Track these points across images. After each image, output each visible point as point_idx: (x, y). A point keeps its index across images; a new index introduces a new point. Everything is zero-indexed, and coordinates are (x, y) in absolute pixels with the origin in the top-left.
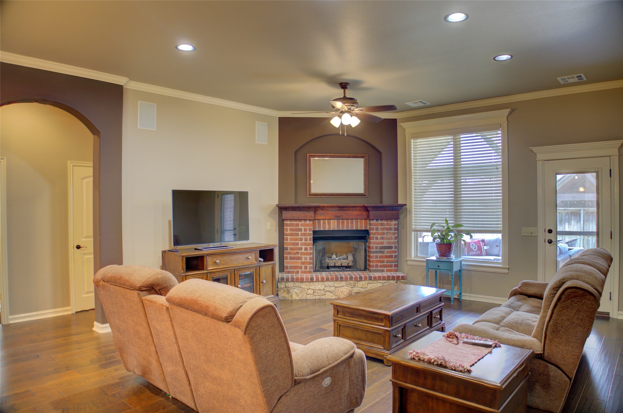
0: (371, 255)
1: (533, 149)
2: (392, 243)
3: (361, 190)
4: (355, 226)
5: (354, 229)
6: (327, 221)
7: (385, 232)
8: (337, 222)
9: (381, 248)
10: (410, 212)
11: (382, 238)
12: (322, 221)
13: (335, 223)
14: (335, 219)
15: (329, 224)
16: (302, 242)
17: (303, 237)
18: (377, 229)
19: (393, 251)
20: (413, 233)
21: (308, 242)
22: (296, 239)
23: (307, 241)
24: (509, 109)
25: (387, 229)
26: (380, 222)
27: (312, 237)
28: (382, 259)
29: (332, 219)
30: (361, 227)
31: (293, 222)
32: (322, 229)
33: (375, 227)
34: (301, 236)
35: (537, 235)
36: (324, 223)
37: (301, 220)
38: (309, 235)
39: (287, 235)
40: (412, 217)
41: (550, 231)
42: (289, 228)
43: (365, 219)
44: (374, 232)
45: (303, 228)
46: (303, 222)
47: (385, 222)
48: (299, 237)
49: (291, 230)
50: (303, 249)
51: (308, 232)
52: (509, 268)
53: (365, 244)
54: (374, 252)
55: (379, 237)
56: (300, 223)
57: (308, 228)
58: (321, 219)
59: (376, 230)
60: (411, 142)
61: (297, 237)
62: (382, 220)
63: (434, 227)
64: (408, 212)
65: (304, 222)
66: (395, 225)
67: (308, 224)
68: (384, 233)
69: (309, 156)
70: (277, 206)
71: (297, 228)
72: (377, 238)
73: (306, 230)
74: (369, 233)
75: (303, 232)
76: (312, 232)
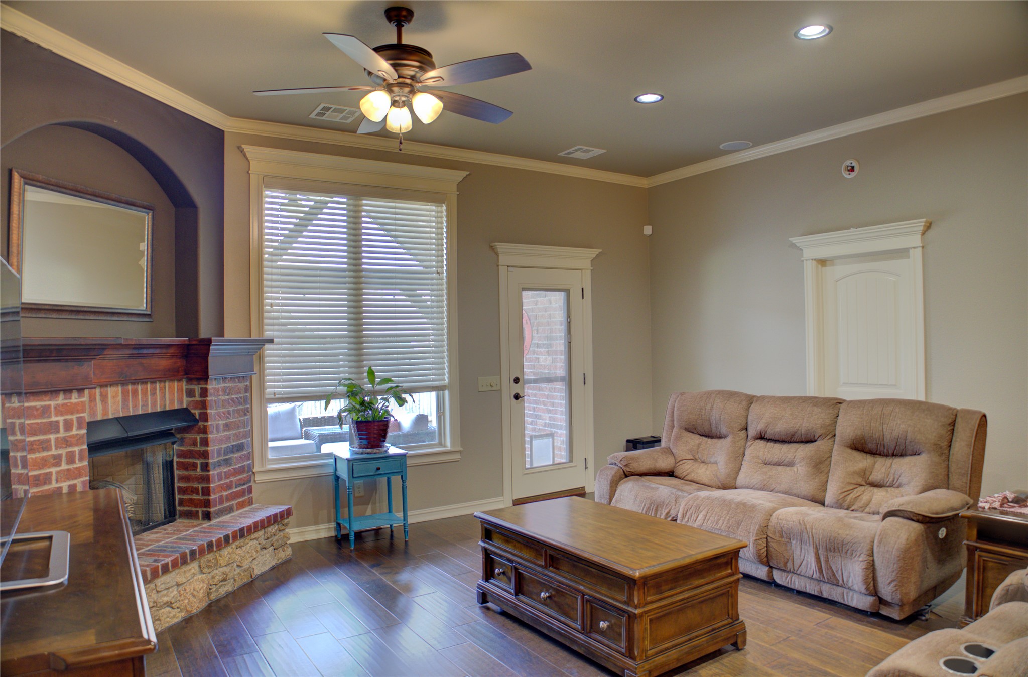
1: (497, 246)
2: (244, 436)
3: (140, 302)
4: (160, 402)
6: (98, 391)
7: (231, 409)
8: (122, 393)
9: (226, 451)
10: (261, 357)
11: (227, 427)
13: (117, 393)
14: (118, 383)
15: (104, 398)
16: (58, 469)
17: (63, 452)
18: (217, 404)
19: (245, 455)
20: (263, 406)
21: (75, 466)
23: (73, 461)
24: (465, 173)
25: (233, 401)
26: (223, 385)
27: (85, 447)
28: (228, 481)
29: (112, 385)
30: (172, 402)
31: (33, 401)
34: (55, 447)
35: (499, 388)
37: (54, 393)
38: (79, 440)
40: (264, 368)
41: (516, 380)
43: (180, 380)
44: (213, 412)
45: (61, 419)
46: (61, 400)
47: (231, 385)
48: (50, 453)
51: (74, 432)
52: (462, 451)
53: (165, 452)
54: (215, 466)
56: (52, 403)
57: (73, 417)
61: (45, 454)
65: (65, 399)
66: (246, 390)
67: (76, 404)
71: (45, 423)
73: (68, 426)
74: (193, 415)
75: (62, 434)
76: (85, 431)
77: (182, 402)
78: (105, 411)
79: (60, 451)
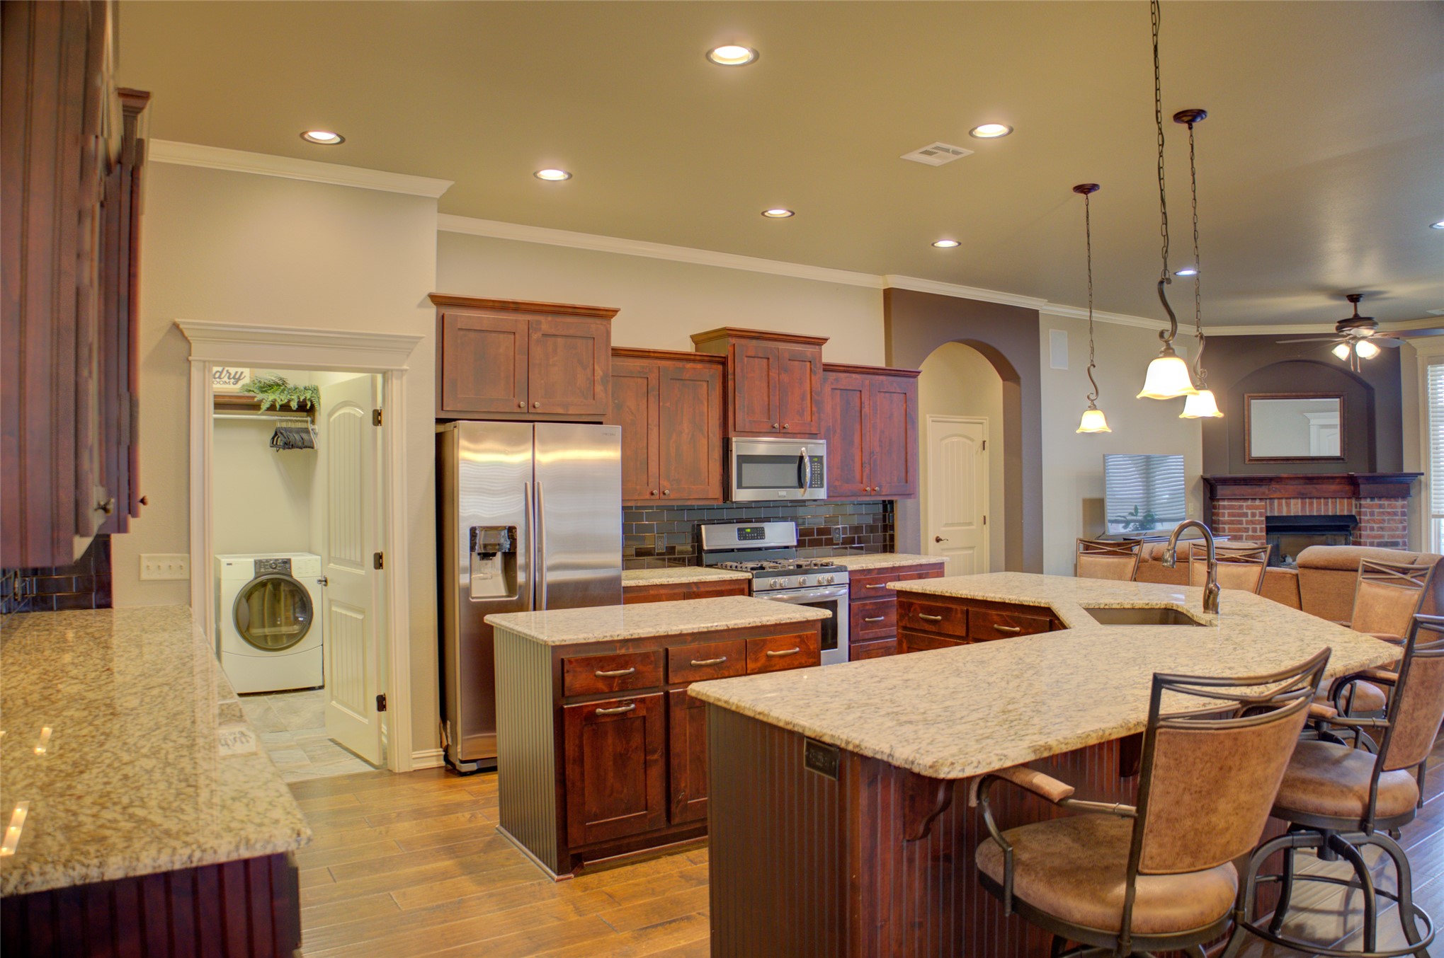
2: (1398, 537)
3: (1336, 451)
4: (1332, 510)
5: (1330, 514)
6: (1284, 501)
7: (1386, 518)
8: (1302, 503)
10: (1428, 486)
11: (1382, 529)
12: (1276, 502)
13: (1297, 504)
14: (1298, 498)
15: (1288, 505)
16: (1248, 534)
17: (1250, 527)
18: (1372, 514)
20: (1433, 520)
21: (1257, 534)
22: (1239, 530)
23: (1256, 532)
25: (1389, 513)
26: (1376, 502)
27: (1264, 526)
29: (1294, 498)
30: (1342, 510)
31: (1236, 502)
32: (1276, 514)
33: (1368, 510)
34: (1247, 524)
36: (1280, 505)
37: (1247, 499)
38: (1260, 522)
39: (1224, 523)
40: (1430, 494)
42: (1226, 511)
43: (1348, 498)
44: (1366, 518)
45: (1249, 512)
46: (1249, 503)
47: (1386, 503)
48: (1243, 526)
49: (1230, 515)
51: (1257, 518)
55: (1376, 526)
56: (1245, 504)
57: (1257, 512)
58: (1274, 498)
59: (1371, 516)
60: (1427, 370)
61: (1239, 526)
62: (1380, 498)
64: (1423, 486)
65: (1252, 502)
66: (1403, 507)
67: (1259, 506)
68: (1384, 520)
69: (1249, 397)
70: (1202, 477)
71: (1240, 513)
72: (1372, 529)
73: (1254, 515)
74: (1356, 519)
75: (1250, 518)
76: (1264, 518)
77: (1351, 511)
78: (1289, 510)
79: (1248, 526)
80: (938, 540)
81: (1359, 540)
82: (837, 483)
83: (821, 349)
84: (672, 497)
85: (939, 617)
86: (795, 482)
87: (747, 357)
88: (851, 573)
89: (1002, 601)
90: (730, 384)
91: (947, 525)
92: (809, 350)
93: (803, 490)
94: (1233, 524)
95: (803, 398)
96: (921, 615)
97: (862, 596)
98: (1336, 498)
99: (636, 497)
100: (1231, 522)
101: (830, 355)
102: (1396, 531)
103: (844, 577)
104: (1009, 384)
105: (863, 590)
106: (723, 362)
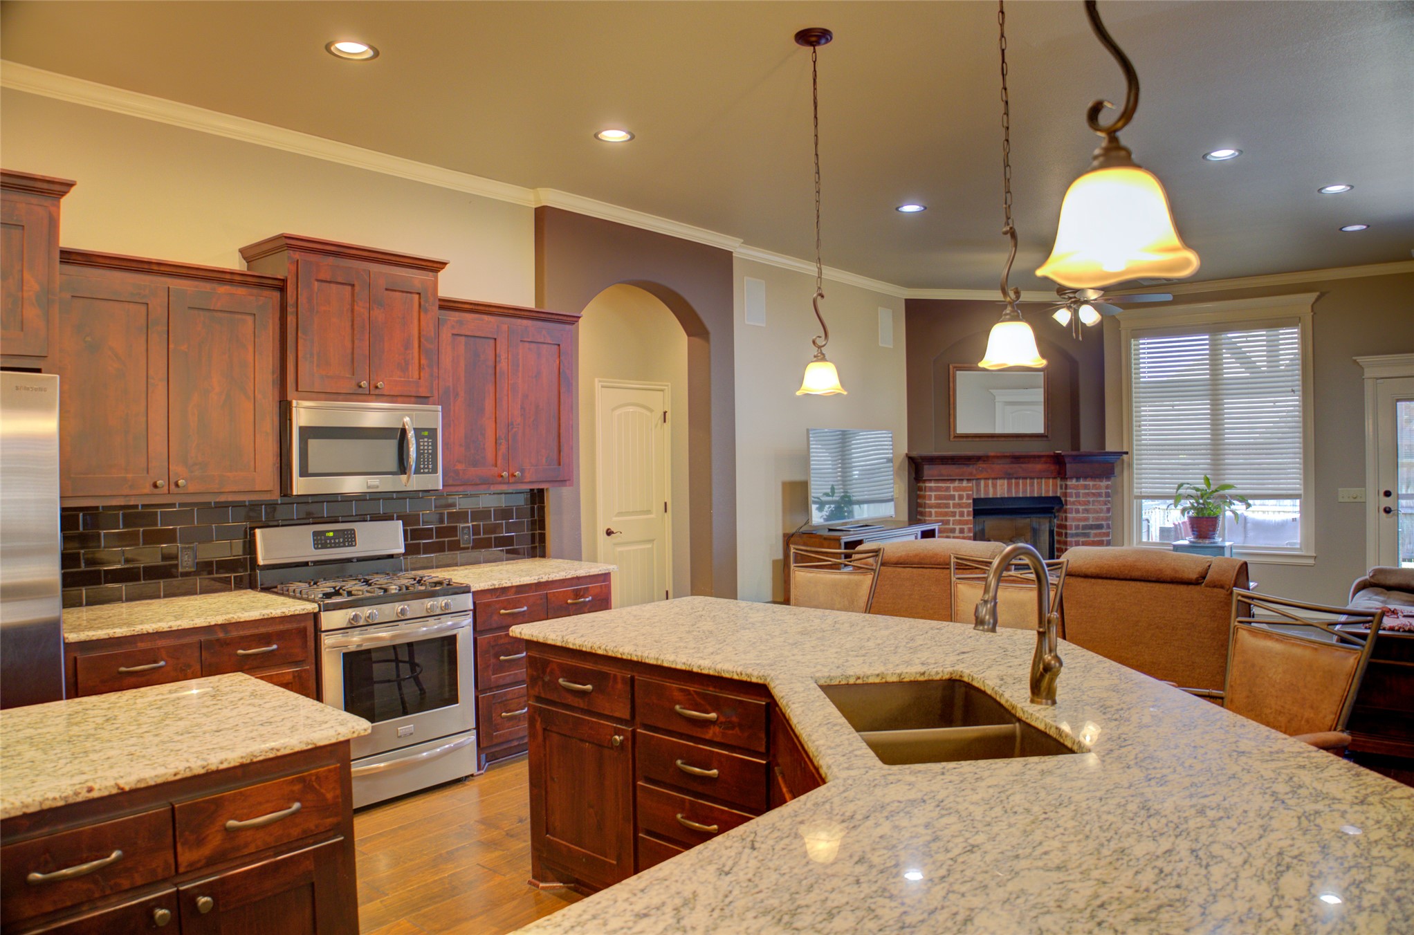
0: (1068, 539)
1: (1360, 359)
2: (1103, 519)
3: (1039, 429)
4: (1037, 490)
5: (1036, 495)
6: (990, 482)
7: (1091, 499)
8: (1008, 484)
9: (1085, 527)
10: (1130, 465)
11: (1087, 511)
12: (982, 482)
13: (1003, 485)
14: (1004, 478)
15: (994, 486)
16: (954, 518)
17: (957, 510)
18: (1077, 495)
19: (1104, 533)
20: (1135, 501)
21: (964, 518)
22: (946, 514)
23: (963, 516)
24: (1318, 293)
25: (1094, 494)
26: (1082, 482)
27: (971, 509)
29: (1000, 478)
30: (1047, 491)
31: (942, 483)
32: (982, 496)
33: (1074, 491)
34: (954, 507)
35: (1362, 500)
36: (986, 486)
37: (954, 480)
38: (967, 506)
39: (930, 507)
40: (1133, 473)
41: (1387, 494)
42: (933, 494)
43: (1054, 478)
44: (1072, 499)
45: (956, 494)
46: (956, 484)
47: (1091, 483)
48: (949, 509)
49: (937, 498)
50: (957, 531)
51: (964, 501)
52: (1315, 557)
53: (1050, 522)
54: (1073, 535)
55: (1081, 508)
56: (952, 485)
57: (965, 494)
58: (980, 479)
59: (1076, 497)
60: (1131, 344)
61: (946, 510)
62: (1085, 478)
63: (1181, 491)
64: (1125, 465)
65: (959, 484)
66: (1107, 487)
67: (966, 487)
68: (1089, 502)
69: (954, 367)
70: (907, 454)
71: (947, 495)
72: (1077, 511)
73: (961, 497)
74: (1061, 501)
75: (957, 501)
76: (971, 501)
77: (1056, 492)
78: (995, 492)
79: (955, 510)
80: (609, 533)
81: (1064, 523)
82: (460, 467)
83: (436, 278)
84: (191, 489)
85: (589, 687)
86: (393, 465)
87: (318, 280)
88: (475, 594)
89: (688, 668)
90: (291, 319)
91: (620, 514)
92: (417, 277)
93: (404, 477)
94: (940, 507)
95: (407, 346)
96: (561, 681)
97: (494, 626)
98: (1041, 478)
99: (126, 492)
100: (938, 506)
101: (449, 286)
102: (1100, 513)
103: (467, 601)
104: (696, 340)
105: (495, 618)
106: (280, 286)
